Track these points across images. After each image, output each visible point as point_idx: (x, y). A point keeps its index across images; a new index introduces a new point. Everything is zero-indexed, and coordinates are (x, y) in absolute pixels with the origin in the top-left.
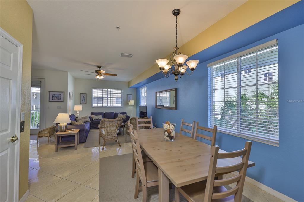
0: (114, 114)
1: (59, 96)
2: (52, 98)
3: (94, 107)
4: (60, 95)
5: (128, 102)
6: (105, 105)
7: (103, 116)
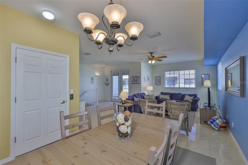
0: (182, 95)
3: (166, 88)
5: (203, 83)
6: (177, 86)
7: (171, 97)
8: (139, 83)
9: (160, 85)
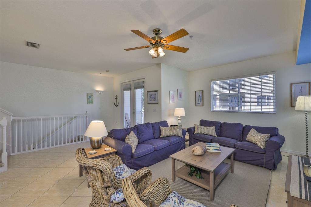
1: (155, 96)
2: (150, 99)
3: (214, 111)
5: (294, 102)
8: (158, 103)
9: (203, 106)
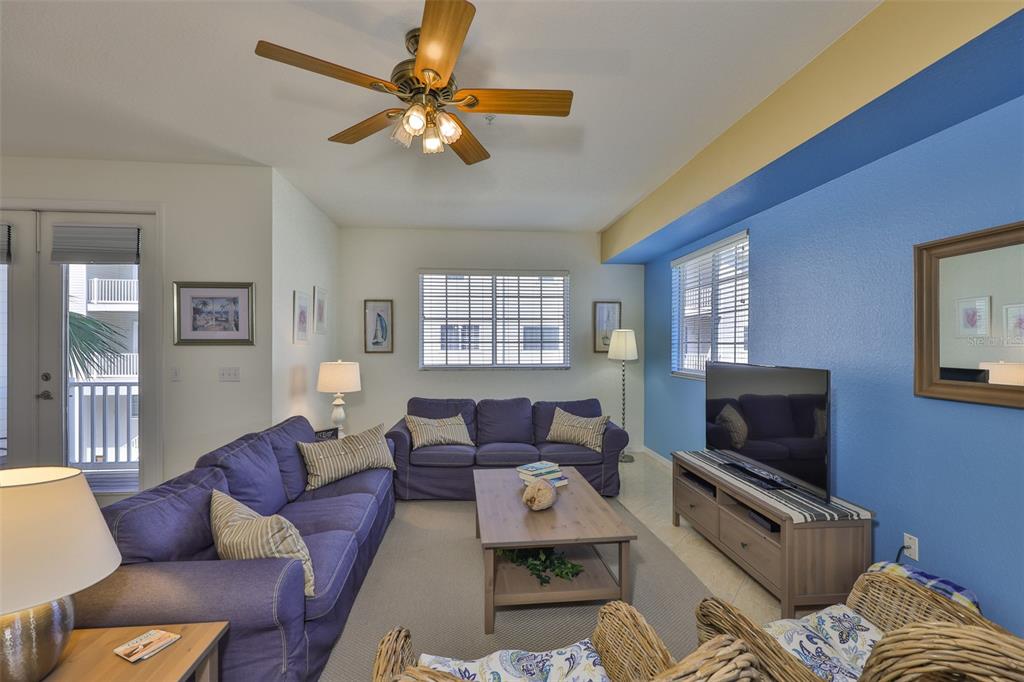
0: (529, 411)
1: (231, 308)
2: (195, 319)
4: (235, 301)
5: (599, 341)
6: (481, 357)
7: (473, 425)
8: (249, 342)
9: (392, 352)
